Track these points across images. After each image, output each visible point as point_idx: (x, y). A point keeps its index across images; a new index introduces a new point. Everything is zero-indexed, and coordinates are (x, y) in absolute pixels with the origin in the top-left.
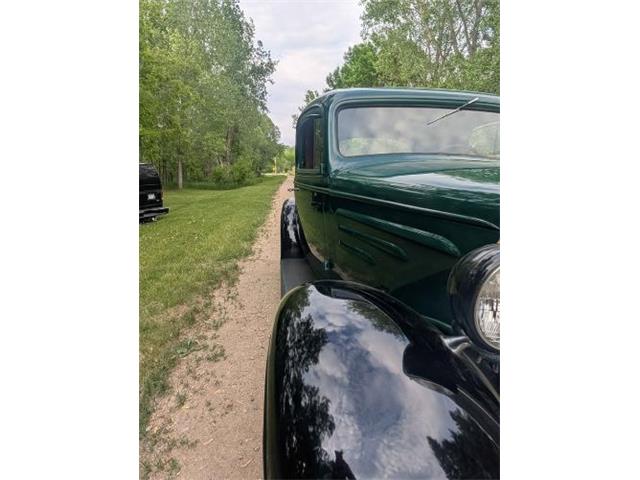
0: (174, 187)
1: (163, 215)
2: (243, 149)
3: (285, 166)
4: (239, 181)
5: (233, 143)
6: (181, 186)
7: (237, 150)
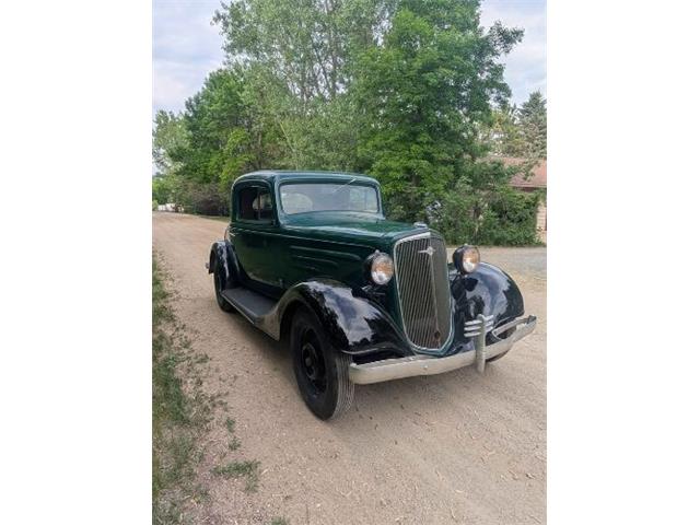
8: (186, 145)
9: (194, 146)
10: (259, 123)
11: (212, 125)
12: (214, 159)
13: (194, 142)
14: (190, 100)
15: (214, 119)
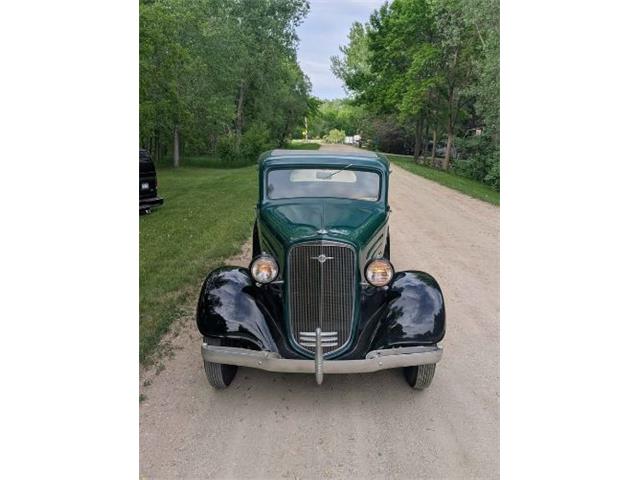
0: (170, 164)
1: (157, 206)
2: (259, 110)
3: (320, 128)
4: (251, 156)
5: (246, 103)
6: (176, 163)
7: (250, 112)
8: (366, 69)
9: (375, 69)
10: (451, 36)
11: (397, 42)
12: (395, 85)
13: (376, 64)
14: (376, 13)
15: (399, 35)
